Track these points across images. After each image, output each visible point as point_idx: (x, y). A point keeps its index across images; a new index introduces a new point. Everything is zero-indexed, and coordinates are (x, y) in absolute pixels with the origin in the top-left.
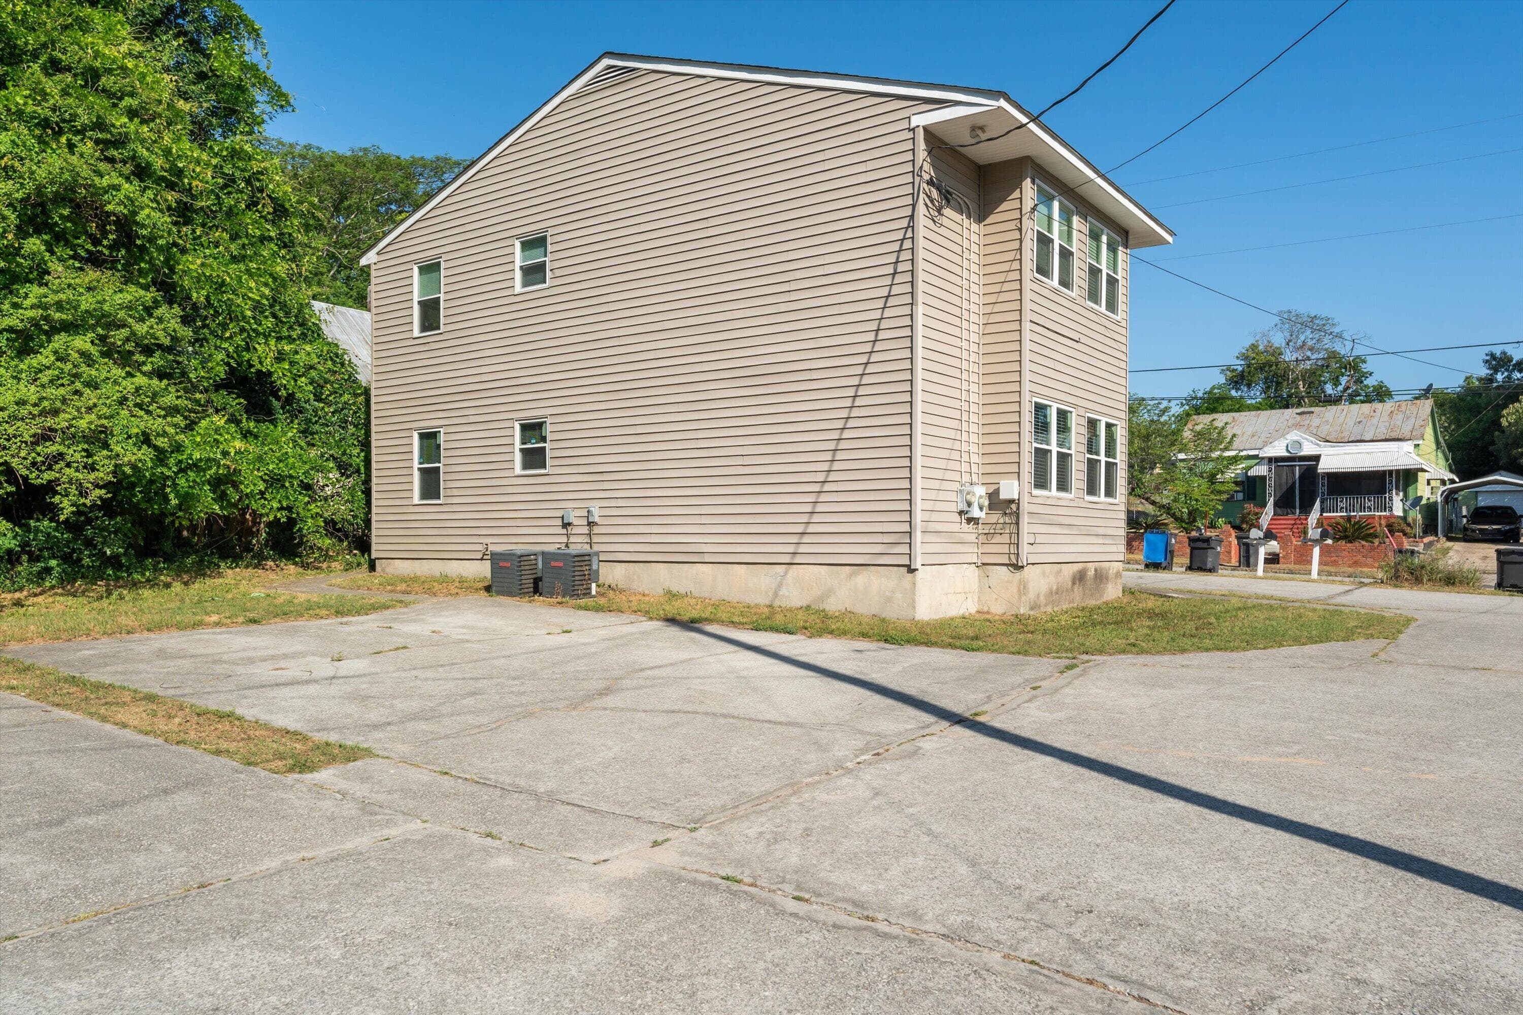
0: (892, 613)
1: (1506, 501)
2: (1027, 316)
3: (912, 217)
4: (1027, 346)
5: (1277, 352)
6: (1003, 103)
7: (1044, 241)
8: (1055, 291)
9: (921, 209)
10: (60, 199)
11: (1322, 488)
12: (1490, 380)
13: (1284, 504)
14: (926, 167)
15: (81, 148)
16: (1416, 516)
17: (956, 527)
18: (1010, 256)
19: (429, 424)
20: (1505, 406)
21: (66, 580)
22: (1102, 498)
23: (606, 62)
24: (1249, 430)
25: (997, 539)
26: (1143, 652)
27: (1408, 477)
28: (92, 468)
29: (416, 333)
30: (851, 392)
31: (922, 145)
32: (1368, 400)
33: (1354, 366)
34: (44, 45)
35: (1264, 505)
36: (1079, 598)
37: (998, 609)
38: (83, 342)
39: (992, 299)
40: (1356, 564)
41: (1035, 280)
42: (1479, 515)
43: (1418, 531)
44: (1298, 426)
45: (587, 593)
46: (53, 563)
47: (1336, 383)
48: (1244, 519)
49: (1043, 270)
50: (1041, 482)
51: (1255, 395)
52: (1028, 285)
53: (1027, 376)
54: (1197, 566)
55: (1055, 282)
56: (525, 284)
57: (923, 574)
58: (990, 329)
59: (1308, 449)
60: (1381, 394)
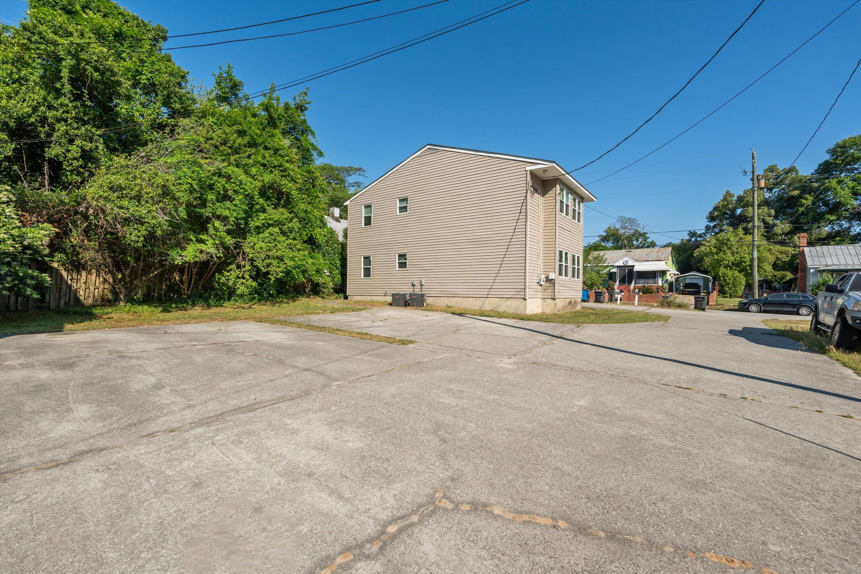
0: (519, 312)
1: (695, 281)
2: (558, 225)
3: (526, 196)
4: (557, 234)
5: (617, 230)
6: (554, 164)
7: (562, 202)
8: (564, 217)
9: (529, 194)
10: (270, 187)
11: (635, 276)
12: (690, 240)
13: (622, 281)
14: (530, 182)
15: (275, 172)
16: (666, 286)
17: (536, 287)
18: (552, 207)
19: (367, 254)
20: (695, 249)
21: (260, 300)
22: (576, 279)
23: (428, 147)
24: (610, 257)
25: (548, 291)
26: (596, 323)
27: (663, 273)
28: (279, 267)
29: (363, 226)
30: (506, 247)
31: (529, 176)
32: (648, 247)
33: (644, 235)
34: (264, 142)
35: (615, 282)
36: (569, 309)
37: (548, 312)
38: (276, 230)
39: (547, 219)
40: (647, 301)
41: (560, 214)
42: (687, 286)
43: (667, 291)
44: (627, 256)
45: (423, 306)
46: (256, 295)
47: (637, 241)
48: (609, 286)
49: (561, 211)
50: (560, 274)
51: (610, 244)
52: (558, 216)
53: (557, 242)
54: (597, 301)
55: (564, 214)
56: (400, 212)
57: (528, 300)
58: (546, 228)
59: (630, 263)
60: (653, 245)
